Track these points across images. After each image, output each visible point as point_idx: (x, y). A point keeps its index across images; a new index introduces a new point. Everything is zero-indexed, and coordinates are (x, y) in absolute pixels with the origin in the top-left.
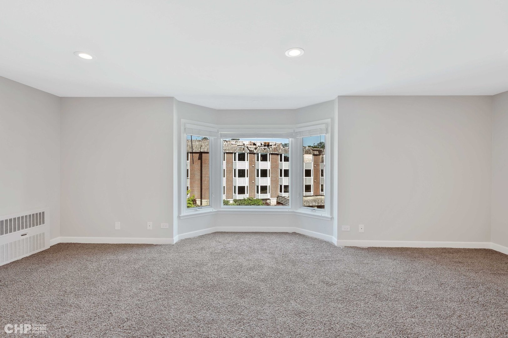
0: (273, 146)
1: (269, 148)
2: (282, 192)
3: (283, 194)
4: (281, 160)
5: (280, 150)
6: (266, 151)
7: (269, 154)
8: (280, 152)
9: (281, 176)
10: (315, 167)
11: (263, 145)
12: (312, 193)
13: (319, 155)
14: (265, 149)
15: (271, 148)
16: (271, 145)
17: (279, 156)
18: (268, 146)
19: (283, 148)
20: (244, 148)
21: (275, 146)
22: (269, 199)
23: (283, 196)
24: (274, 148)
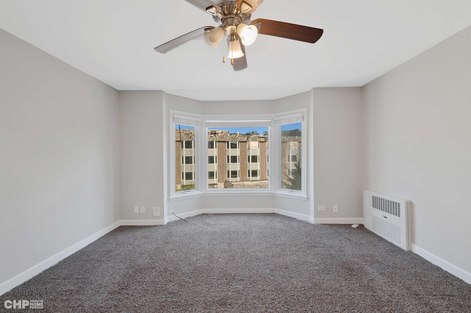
0: (219, 134)
1: (216, 136)
2: (229, 177)
3: (230, 180)
4: (228, 148)
5: (227, 138)
6: (212, 138)
7: (216, 142)
8: (227, 140)
9: (228, 162)
10: (262, 153)
11: (210, 134)
12: (258, 178)
13: (265, 142)
14: (211, 137)
15: (218, 136)
16: (218, 133)
17: (227, 143)
18: (215, 134)
19: (230, 135)
20: (191, 137)
21: (221, 134)
22: (216, 184)
23: (230, 181)
24: (221, 136)
